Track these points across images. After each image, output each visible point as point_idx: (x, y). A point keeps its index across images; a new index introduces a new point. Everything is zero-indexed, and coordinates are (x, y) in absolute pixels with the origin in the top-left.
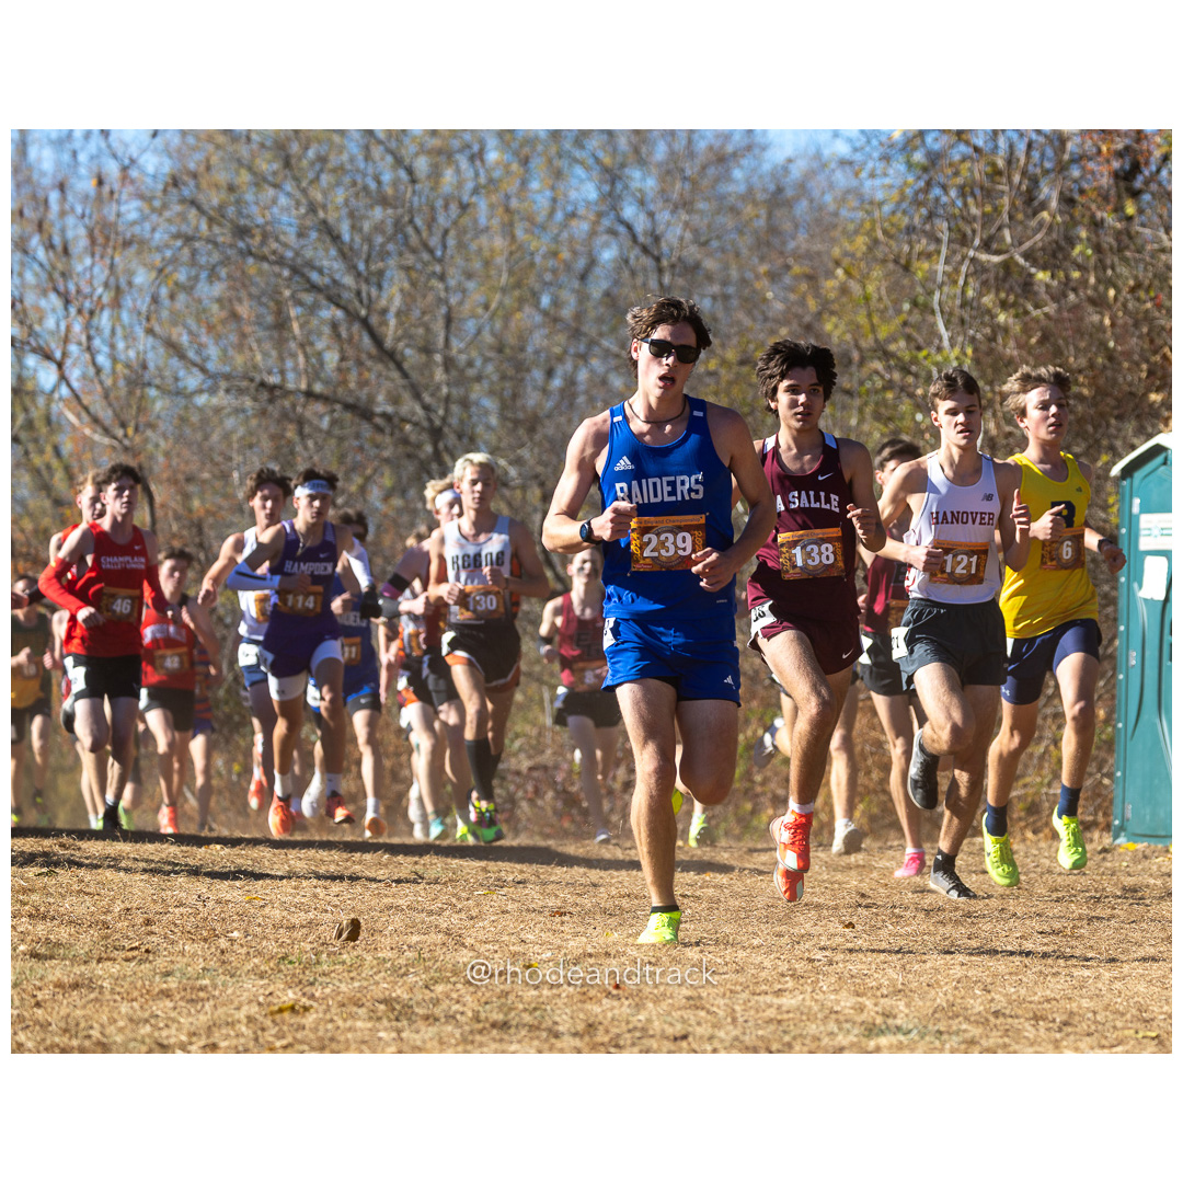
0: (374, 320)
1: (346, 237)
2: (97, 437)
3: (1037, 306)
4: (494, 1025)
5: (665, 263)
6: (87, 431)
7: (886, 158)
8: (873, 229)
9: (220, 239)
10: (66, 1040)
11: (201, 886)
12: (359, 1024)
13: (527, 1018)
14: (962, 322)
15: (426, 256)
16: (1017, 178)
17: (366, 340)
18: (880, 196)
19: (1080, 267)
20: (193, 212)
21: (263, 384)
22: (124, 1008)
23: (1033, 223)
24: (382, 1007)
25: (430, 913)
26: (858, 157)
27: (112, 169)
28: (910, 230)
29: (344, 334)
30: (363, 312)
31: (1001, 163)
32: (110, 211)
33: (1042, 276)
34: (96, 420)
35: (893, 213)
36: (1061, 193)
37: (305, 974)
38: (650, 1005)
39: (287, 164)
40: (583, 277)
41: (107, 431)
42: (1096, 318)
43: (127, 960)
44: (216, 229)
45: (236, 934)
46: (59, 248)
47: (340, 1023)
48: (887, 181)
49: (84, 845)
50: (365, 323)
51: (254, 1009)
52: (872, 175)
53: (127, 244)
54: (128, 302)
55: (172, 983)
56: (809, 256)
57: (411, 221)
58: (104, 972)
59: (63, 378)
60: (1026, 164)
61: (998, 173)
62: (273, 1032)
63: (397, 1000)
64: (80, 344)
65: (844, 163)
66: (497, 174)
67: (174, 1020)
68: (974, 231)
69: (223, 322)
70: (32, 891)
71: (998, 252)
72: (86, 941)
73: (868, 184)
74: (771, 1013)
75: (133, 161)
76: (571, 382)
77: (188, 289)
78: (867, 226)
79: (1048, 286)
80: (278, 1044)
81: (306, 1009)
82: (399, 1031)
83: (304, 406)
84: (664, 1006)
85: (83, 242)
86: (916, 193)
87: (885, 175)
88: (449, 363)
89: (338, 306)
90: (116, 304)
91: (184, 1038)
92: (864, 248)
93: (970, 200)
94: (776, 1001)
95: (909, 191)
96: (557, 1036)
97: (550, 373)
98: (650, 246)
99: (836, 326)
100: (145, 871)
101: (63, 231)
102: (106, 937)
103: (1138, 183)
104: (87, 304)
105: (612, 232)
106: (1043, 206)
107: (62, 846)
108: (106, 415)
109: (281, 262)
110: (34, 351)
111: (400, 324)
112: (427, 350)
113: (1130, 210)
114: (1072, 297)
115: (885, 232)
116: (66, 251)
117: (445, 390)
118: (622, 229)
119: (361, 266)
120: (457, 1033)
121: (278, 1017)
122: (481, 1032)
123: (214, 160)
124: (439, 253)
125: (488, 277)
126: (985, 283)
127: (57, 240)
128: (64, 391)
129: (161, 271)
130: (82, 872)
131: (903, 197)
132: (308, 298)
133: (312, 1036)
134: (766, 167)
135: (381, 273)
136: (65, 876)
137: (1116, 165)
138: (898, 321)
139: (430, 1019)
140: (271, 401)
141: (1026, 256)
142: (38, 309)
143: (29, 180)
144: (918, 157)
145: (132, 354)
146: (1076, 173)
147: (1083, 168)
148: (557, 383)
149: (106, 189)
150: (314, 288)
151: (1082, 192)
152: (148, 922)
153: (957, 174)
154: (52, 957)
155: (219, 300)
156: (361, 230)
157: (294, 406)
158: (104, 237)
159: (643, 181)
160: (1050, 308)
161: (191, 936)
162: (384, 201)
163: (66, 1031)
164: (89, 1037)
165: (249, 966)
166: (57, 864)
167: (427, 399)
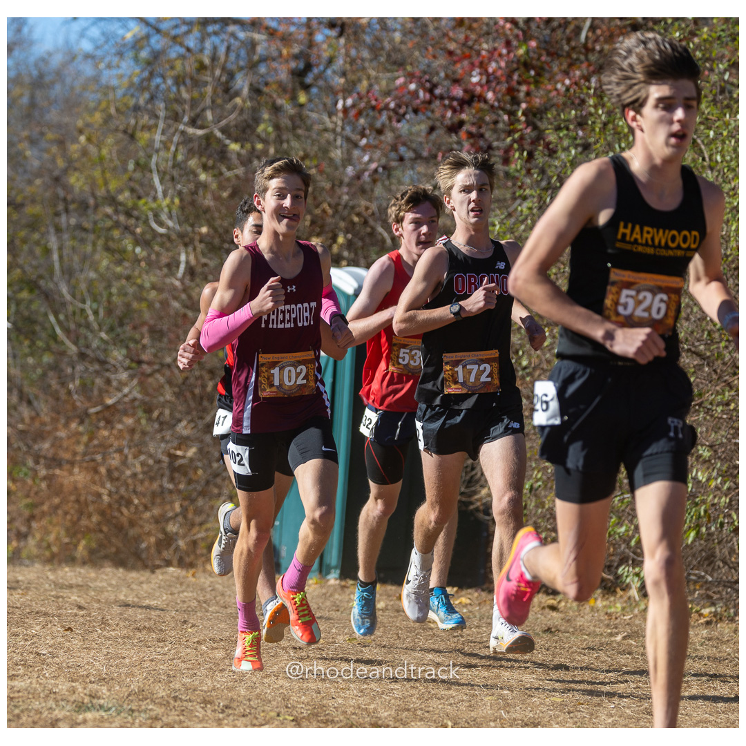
3: (229, 169)
8: (108, 107)
14: (173, 178)
16: (218, 72)
18: (115, 82)
19: (265, 142)
23: (229, 106)
26: (99, 53)
28: (136, 108)
31: (207, 61)
33: (234, 146)
35: (124, 96)
36: (251, 85)
48: (120, 72)
52: (109, 67)
56: (59, 126)
60: (226, 61)
61: (202, 67)
65: (88, 56)
68: (184, 111)
71: (202, 127)
73: (105, 73)
78: (104, 104)
79: (239, 154)
86: (142, 81)
87: (119, 67)
92: (101, 121)
93: (183, 89)
95: (136, 80)
99: (78, 180)
103: (309, 79)
106: (237, 94)
113: (302, 99)
115: (117, 110)
126: (191, 150)
131: (131, 84)
137: (293, 64)
138: (126, 177)
141: (223, 131)
144: (144, 54)
146: (262, 69)
147: (268, 67)
151: (267, 84)
160: (240, 171)
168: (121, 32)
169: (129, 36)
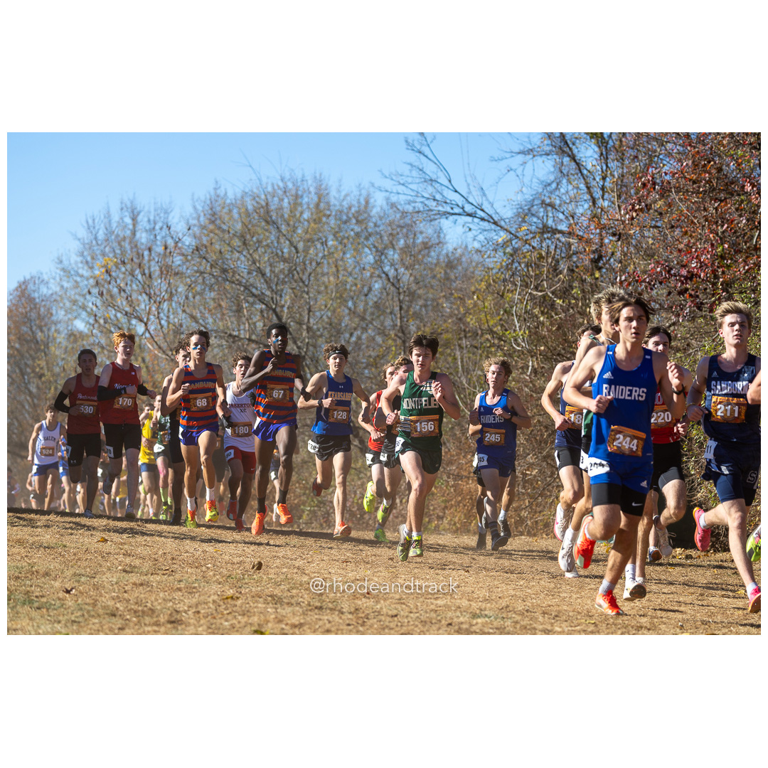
0: (278, 310)
1: (268, 275)
2: (160, 355)
3: (556, 314)
4: (316, 608)
5: (401, 290)
6: (156, 352)
7: (495, 250)
8: (489, 279)
9: (215, 274)
10: (136, 607)
11: (196, 545)
12: (260, 605)
13: (330, 605)
14: (525, 320)
15: (301, 284)
16: (550, 260)
17: (275, 318)
18: (491, 266)
19: (575, 299)
20: (204, 261)
21: (230, 335)
22: (161, 595)
23: (556, 279)
24: (270, 598)
25: (292, 559)
26: (484, 249)
27: (170, 242)
28: (505, 280)
29: (265, 315)
30: (274, 307)
31: (544, 254)
32: (169, 260)
33: (559, 302)
34: (160, 348)
35: (497, 273)
36: (568, 267)
37: (238, 583)
38: (382, 602)
39: (244, 244)
40: (366, 295)
41: (164, 352)
42: (581, 320)
43: (164, 574)
44: (214, 270)
45: (209, 565)
46: (147, 275)
47: (252, 604)
48: (495, 260)
49: (148, 525)
50: (274, 311)
51: (215, 597)
52: (489, 257)
53: (176, 274)
54: (175, 298)
55: (182, 585)
56: (461, 290)
57: (295, 269)
58: (154, 579)
59: (147, 329)
60: (554, 254)
61: (543, 258)
62: (224, 607)
63: (276, 595)
64: (154, 315)
65: (478, 251)
66: (332, 250)
67: (182, 601)
68: (531, 282)
69: (215, 308)
70: (125, 544)
71: (541, 291)
72: (147, 566)
73: (487, 260)
74: (433, 607)
75: (180, 240)
76: (359, 338)
77: (201, 294)
78: (487, 278)
79: (561, 306)
80: (225, 612)
81: (238, 598)
82: (276, 609)
83: (247, 345)
84: (388, 602)
85: (158, 273)
86: (507, 265)
87: (495, 257)
88: (309, 329)
89: (263, 303)
90: (170, 299)
91: (186, 608)
92: (485, 287)
93: (530, 269)
94: (435, 602)
95: (504, 264)
96: (342, 613)
97: (351, 335)
98: (395, 283)
99: (472, 319)
100: (173, 537)
101: (149, 268)
102: (155, 565)
103: (600, 264)
104: (158, 299)
105: (379, 276)
106: (561, 273)
107: (138, 525)
108: (164, 345)
109: (240, 284)
110: (135, 318)
111: (289, 312)
112: (300, 323)
113: (597, 275)
114: (571, 311)
115: (494, 281)
116: (150, 276)
117: (307, 340)
118: (383, 275)
119: (274, 288)
120: (301, 610)
121: (226, 601)
122: (310, 610)
123: (213, 241)
124: (307, 283)
125: (327, 293)
126: (535, 303)
127: (147, 271)
128: (147, 335)
129: (190, 286)
130: (145, 537)
131: (502, 267)
132: (251, 299)
133: (239, 609)
134: (444, 252)
135: (282, 290)
136: (140, 539)
137: (592, 256)
138: (498, 318)
139: (289, 604)
140: (233, 342)
141: (553, 293)
142: (138, 300)
143: (136, 246)
144: (509, 250)
145: (176, 320)
146: (575, 259)
147: (578, 257)
148: (354, 339)
149: (168, 251)
150: (254, 295)
151: (577, 267)
152: (173, 559)
153: (525, 257)
154: (132, 572)
155: (214, 299)
156: (274, 272)
157: (243, 345)
158: (167, 271)
159: (393, 255)
160: (562, 315)
161: (190, 565)
162: (285, 260)
163: (136, 603)
164: (146, 606)
165: (215, 579)
166: (137, 533)
167: (299, 344)
168: (496, 237)
169: (500, 240)
